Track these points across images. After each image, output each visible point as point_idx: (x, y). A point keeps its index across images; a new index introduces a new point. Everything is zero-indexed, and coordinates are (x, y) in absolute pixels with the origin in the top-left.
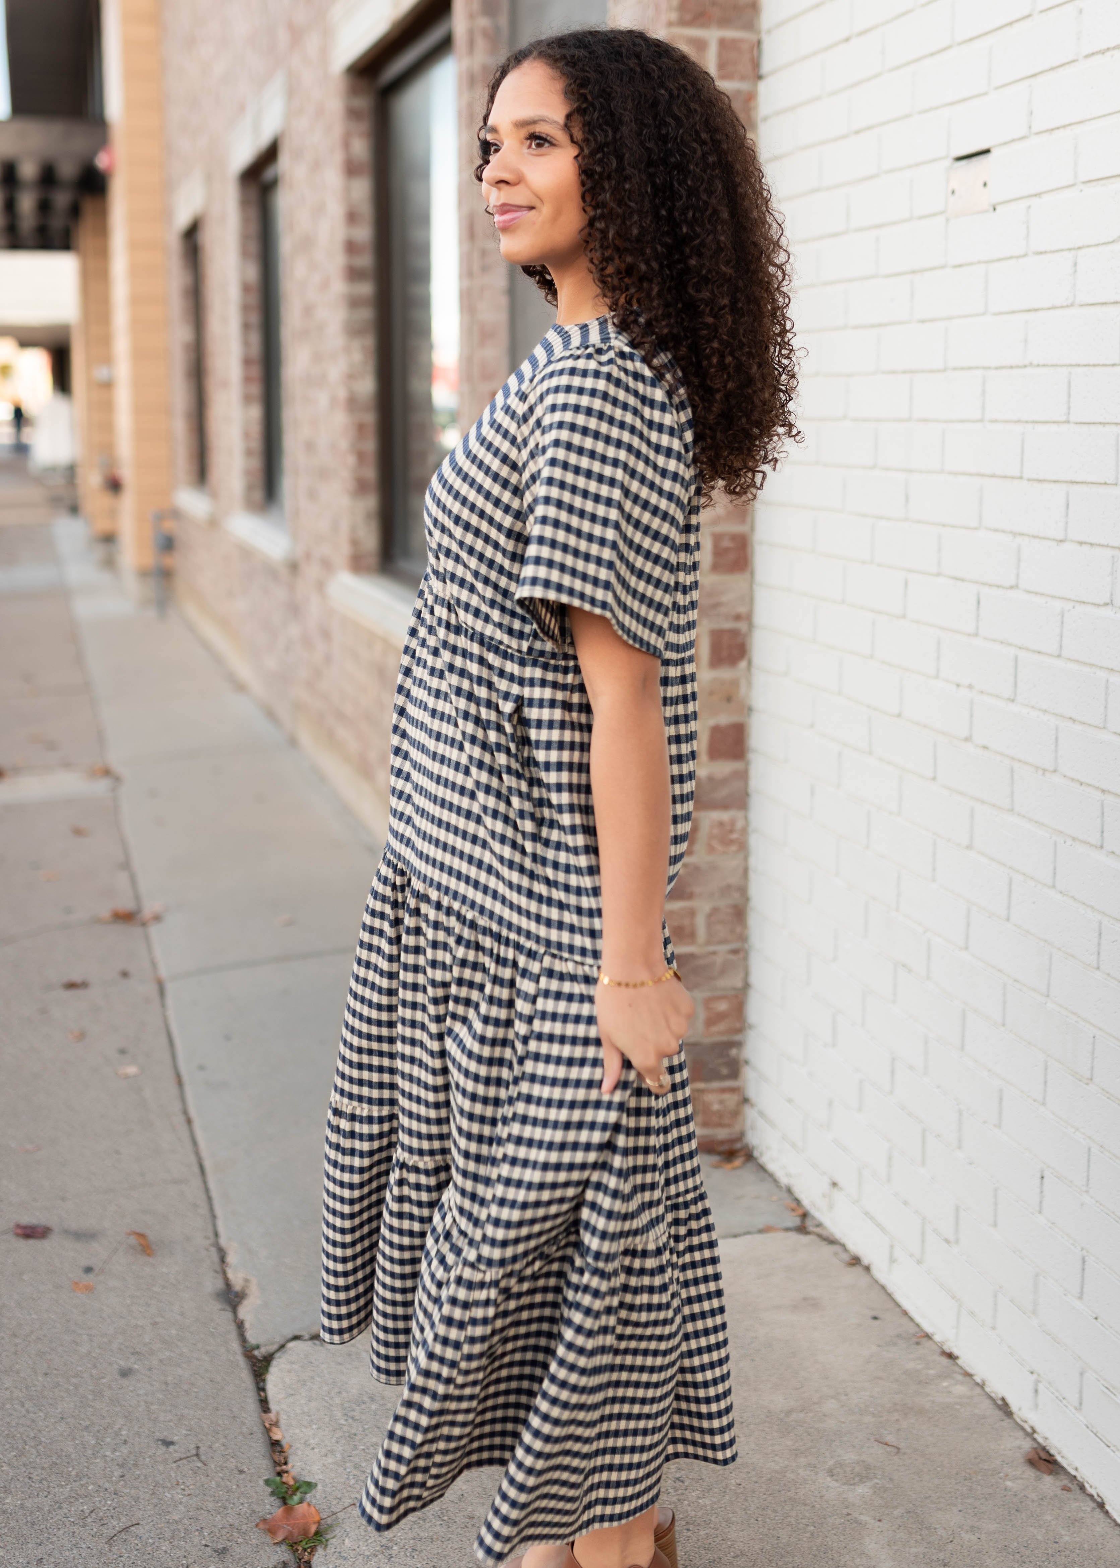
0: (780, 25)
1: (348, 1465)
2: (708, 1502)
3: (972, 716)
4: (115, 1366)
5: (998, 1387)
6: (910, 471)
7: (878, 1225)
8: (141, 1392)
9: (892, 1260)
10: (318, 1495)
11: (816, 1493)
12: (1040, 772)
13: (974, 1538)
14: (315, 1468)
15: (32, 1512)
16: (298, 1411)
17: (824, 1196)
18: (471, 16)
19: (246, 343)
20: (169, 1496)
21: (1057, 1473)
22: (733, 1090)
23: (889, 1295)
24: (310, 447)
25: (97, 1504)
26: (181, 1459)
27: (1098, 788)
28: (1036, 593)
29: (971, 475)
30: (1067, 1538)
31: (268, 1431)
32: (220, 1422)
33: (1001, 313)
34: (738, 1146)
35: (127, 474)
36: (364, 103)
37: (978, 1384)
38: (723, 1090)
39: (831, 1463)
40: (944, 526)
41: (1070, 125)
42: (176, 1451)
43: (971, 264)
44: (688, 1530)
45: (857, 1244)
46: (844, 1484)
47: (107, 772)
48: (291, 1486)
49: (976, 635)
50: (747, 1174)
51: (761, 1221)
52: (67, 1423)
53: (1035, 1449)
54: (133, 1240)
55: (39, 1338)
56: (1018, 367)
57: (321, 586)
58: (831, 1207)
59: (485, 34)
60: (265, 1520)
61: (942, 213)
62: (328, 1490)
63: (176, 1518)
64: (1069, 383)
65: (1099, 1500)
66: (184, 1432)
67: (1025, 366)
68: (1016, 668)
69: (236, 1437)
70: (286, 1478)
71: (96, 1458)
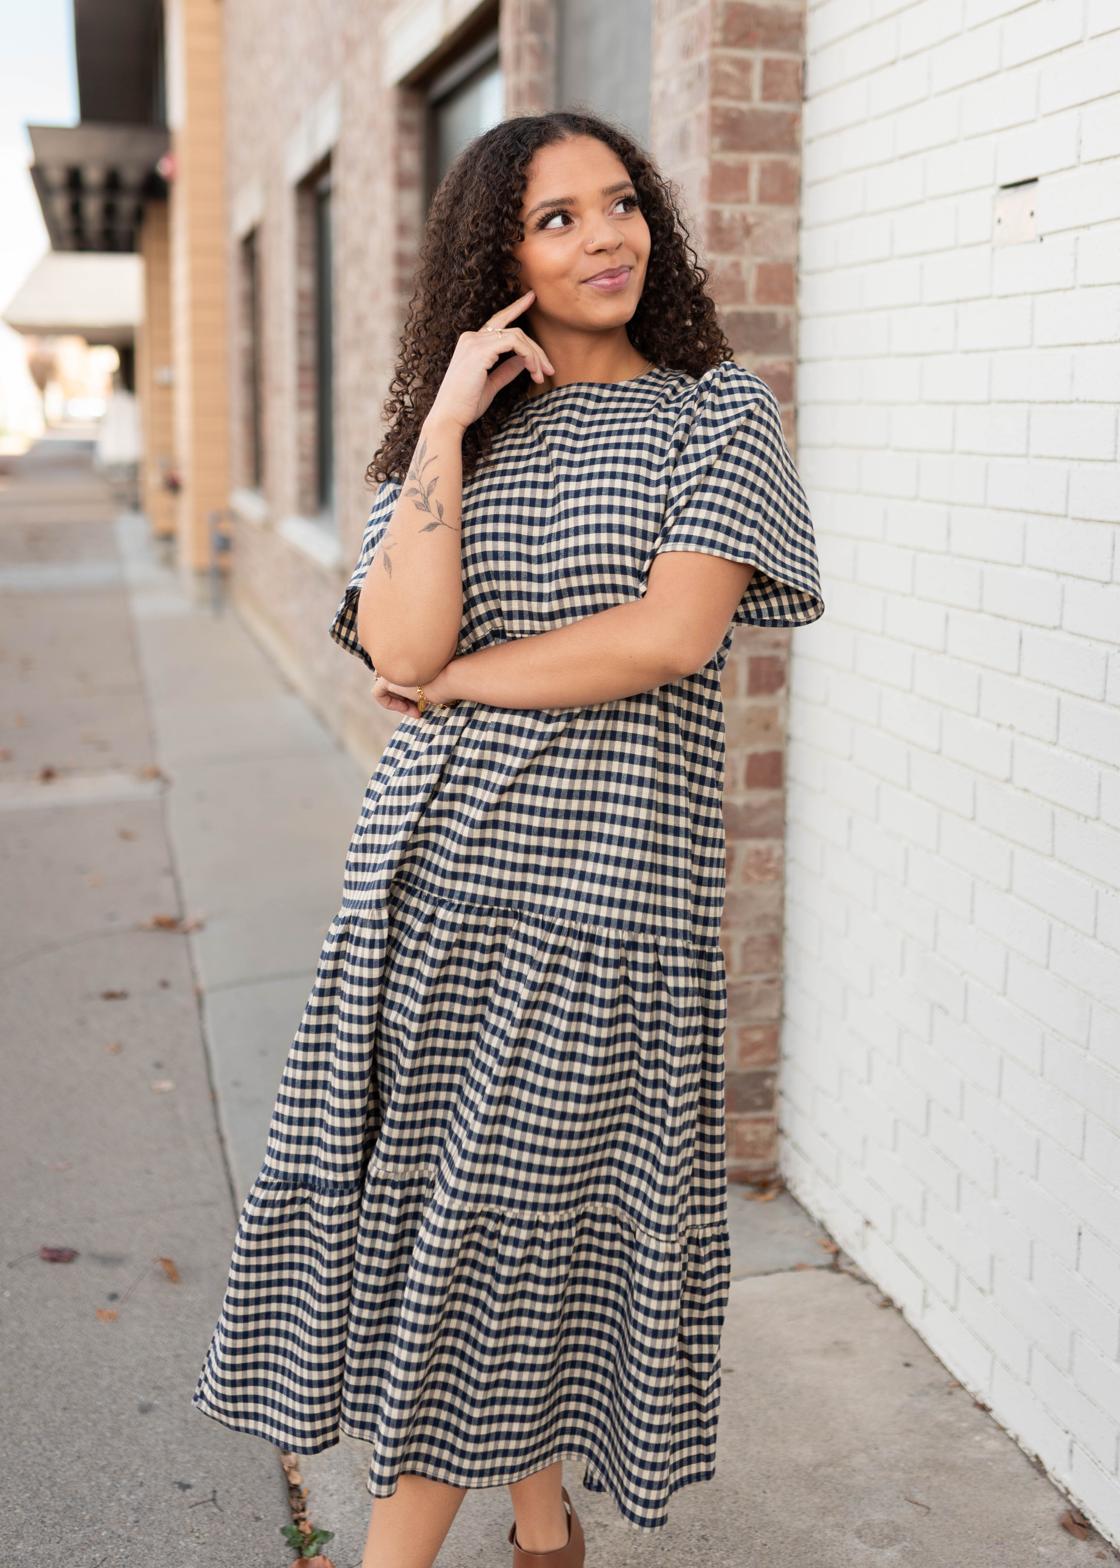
0: (826, 46)
3: (1012, 757)
4: (136, 1402)
5: (1033, 1444)
6: (952, 504)
7: (912, 1268)
8: (160, 1430)
9: (926, 1305)
10: (335, 1546)
11: (844, 1555)
12: (1082, 819)
14: (333, 1516)
15: (43, 1560)
17: (857, 1234)
18: (519, 33)
19: (301, 350)
20: (183, 1544)
21: (1092, 1539)
22: (767, 1121)
23: (922, 1340)
24: (361, 455)
25: (110, 1552)
26: (197, 1504)
28: (1080, 635)
29: (1014, 511)
31: (286, 1474)
32: (239, 1464)
33: (1046, 347)
34: (772, 1177)
35: (186, 475)
36: (415, 116)
37: (1011, 1439)
38: (758, 1121)
39: (859, 1523)
40: (986, 561)
42: (192, 1496)
43: (1017, 295)
45: (890, 1285)
46: (873, 1546)
47: (156, 774)
48: (307, 1536)
49: (1018, 674)
50: (780, 1208)
51: (792, 1258)
52: (84, 1463)
53: (1069, 1511)
54: (159, 1266)
55: (59, 1370)
56: (1064, 402)
58: (864, 1245)
59: (533, 50)
61: (988, 242)
62: (345, 1541)
66: (202, 1474)
67: (1071, 402)
68: (1059, 711)
69: (254, 1481)
70: (303, 1526)
71: (111, 1501)
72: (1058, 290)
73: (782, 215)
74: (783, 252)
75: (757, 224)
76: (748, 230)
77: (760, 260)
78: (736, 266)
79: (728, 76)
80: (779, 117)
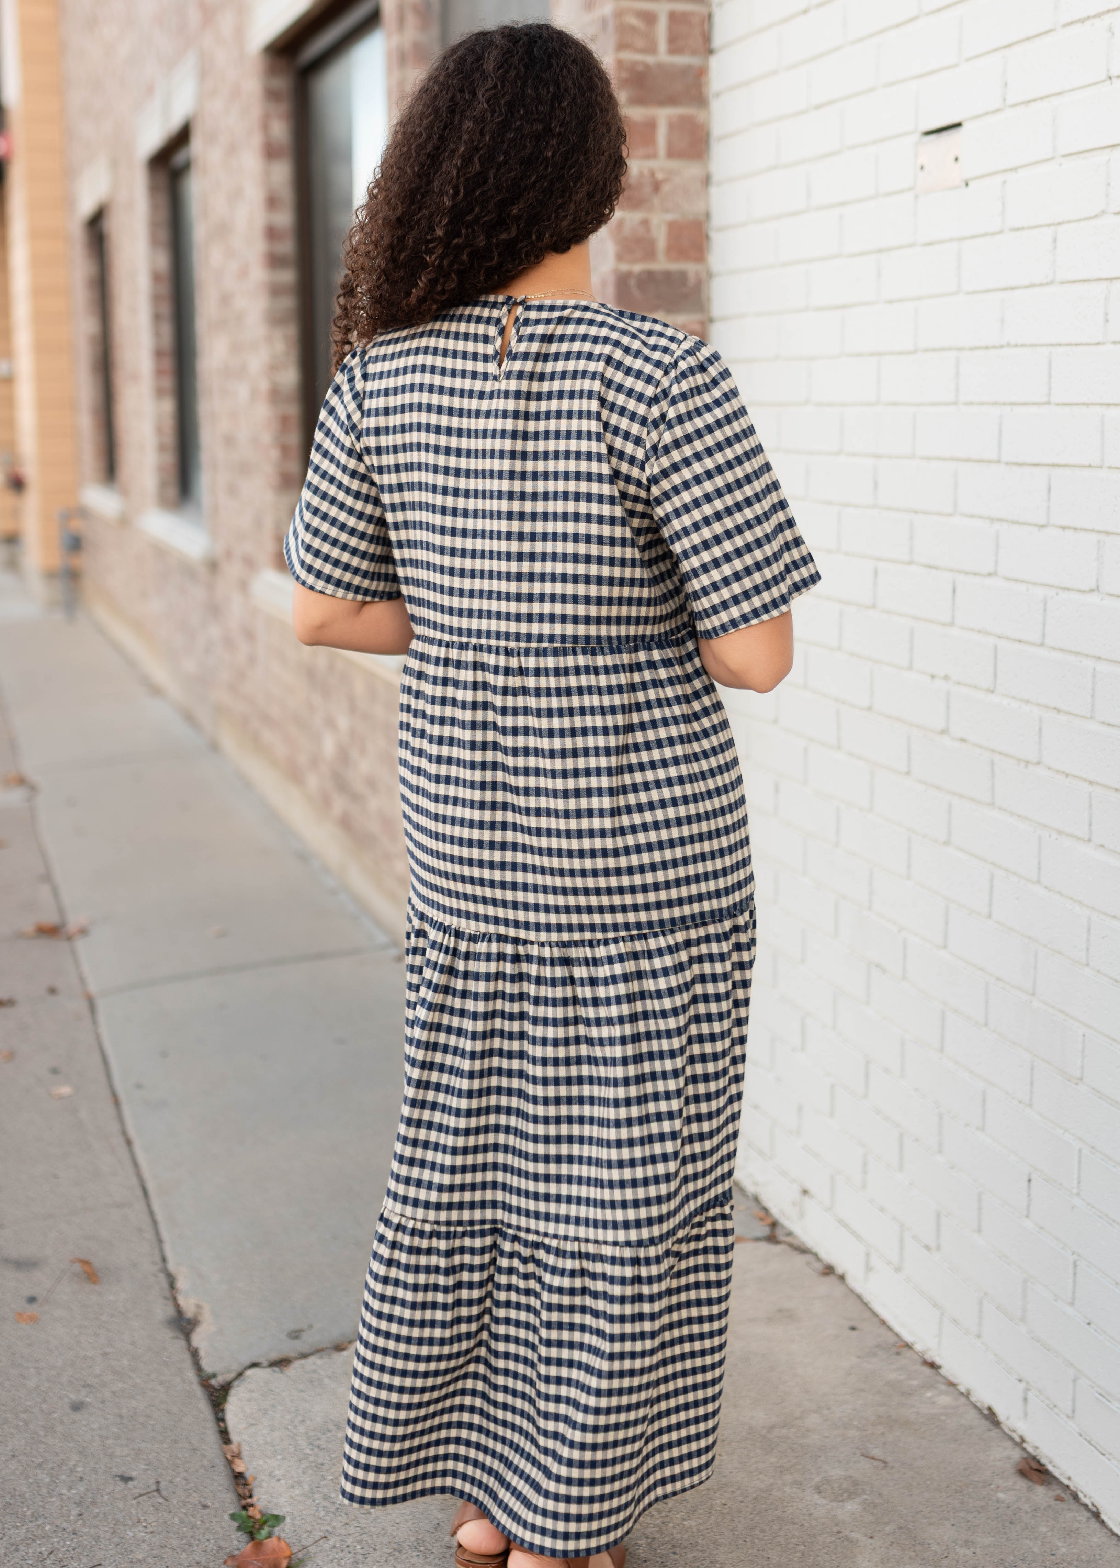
1: (317, 1496)
2: (693, 1524)
3: (948, 708)
4: (66, 1400)
5: (984, 1396)
6: (878, 456)
7: (853, 1233)
8: (95, 1426)
9: (869, 1269)
10: (287, 1528)
11: (805, 1510)
12: (1022, 765)
13: (969, 1552)
14: (282, 1500)
16: (261, 1442)
17: (794, 1204)
19: (157, 334)
20: (131, 1534)
21: (1049, 1483)
23: (866, 1305)
24: (229, 441)
25: (56, 1545)
26: (141, 1495)
27: (1085, 780)
28: (1016, 580)
29: (945, 459)
30: (1064, 1550)
31: (230, 1463)
32: (180, 1455)
33: (975, 292)
35: (31, 472)
36: (282, 83)
37: (962, 1394)
39: (817, 1479)
40: (916, 512)
41: (1048, 96)
42: (135, 1487)
43: (942, 242)
44: (675, 1553)
45: (829, 1253)
46: (833, 1501)
47: (21, 781)
48: (258, 1520)
49: (952, 624)
52: (19, 1461)
53: (1025, 1459)
54: (77, 1267)
56: (994, 347)
57: (244, 586)
58: (802, 1215)
59: (416, 10)
60: (233, 1557)
61: (910, 189)
62: (297, 1523)
63: (140, 1557)
64: (1050, 363)
65: (1094, 1509)
66: (143, 1467)
67: (1002, 347)
68: (996, 658)
69: (197, 1471)
70: (251, 1511)
71: (51, 1497)
72: (985, 235)
73: (690, 170)
74: (692, 209)
75: (666, 180)
76: (657, 187)
77: (670, 217)
78: (645, 223)
79: (633, 29)
80: (686, 70)
